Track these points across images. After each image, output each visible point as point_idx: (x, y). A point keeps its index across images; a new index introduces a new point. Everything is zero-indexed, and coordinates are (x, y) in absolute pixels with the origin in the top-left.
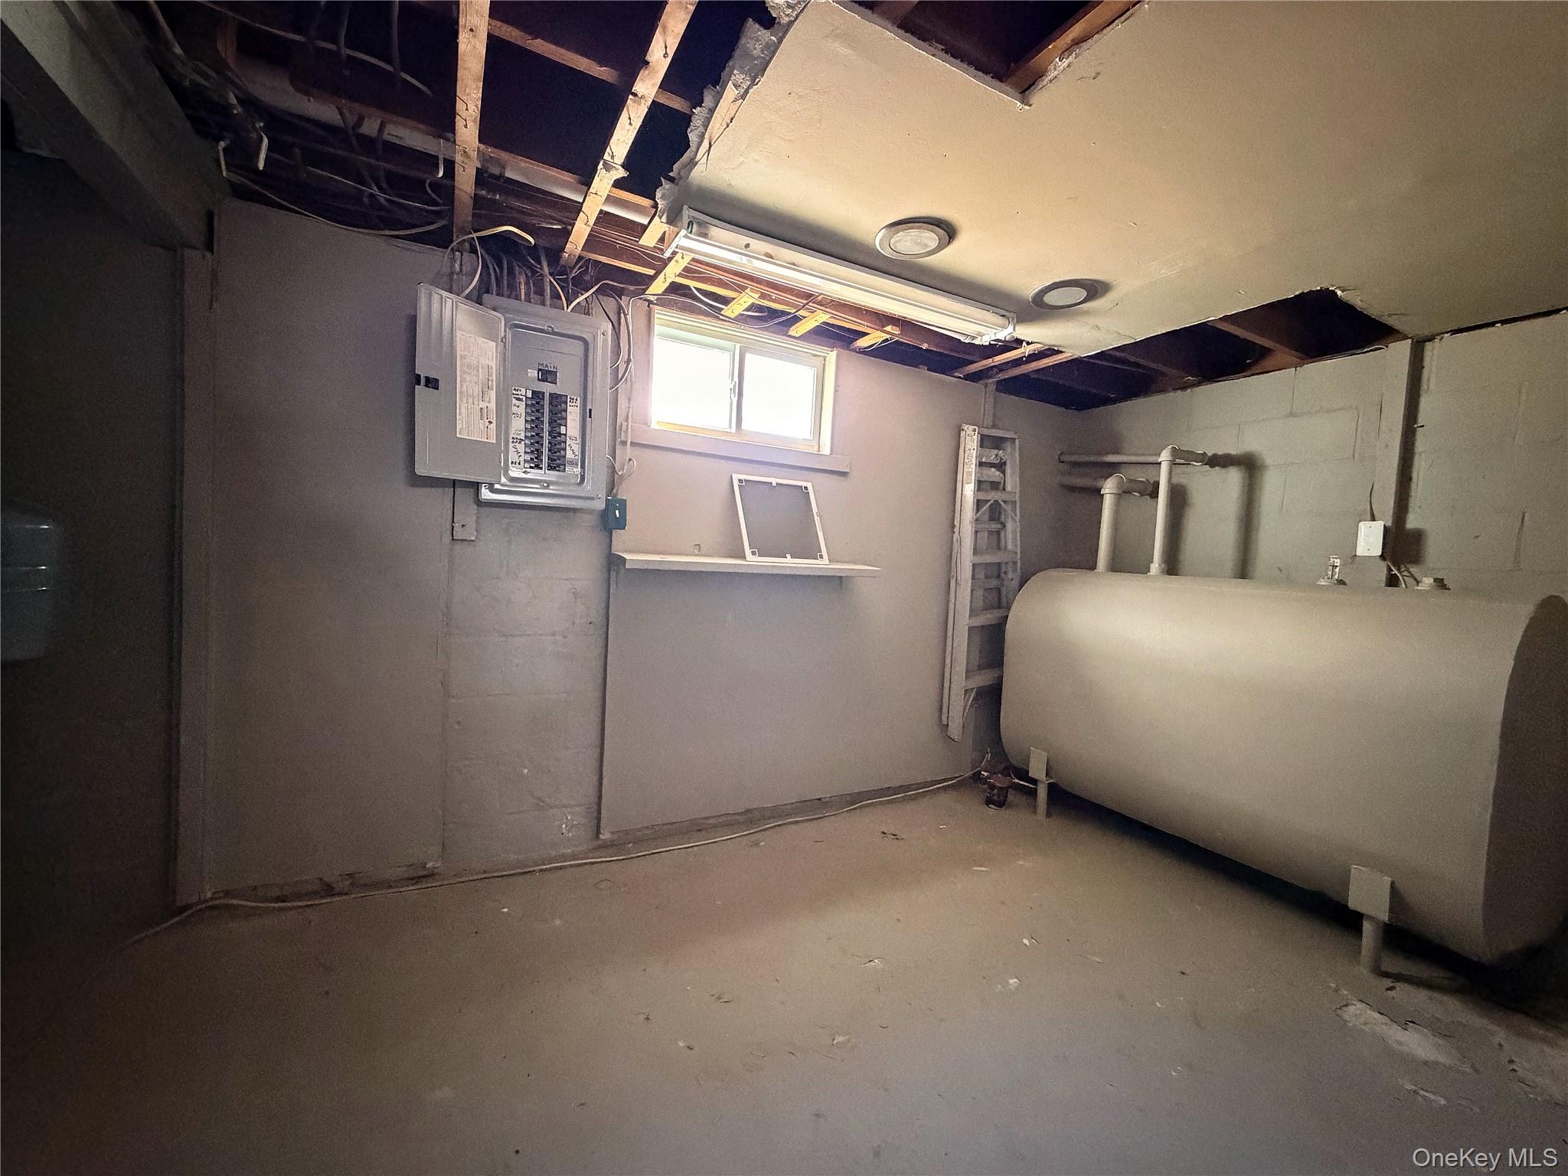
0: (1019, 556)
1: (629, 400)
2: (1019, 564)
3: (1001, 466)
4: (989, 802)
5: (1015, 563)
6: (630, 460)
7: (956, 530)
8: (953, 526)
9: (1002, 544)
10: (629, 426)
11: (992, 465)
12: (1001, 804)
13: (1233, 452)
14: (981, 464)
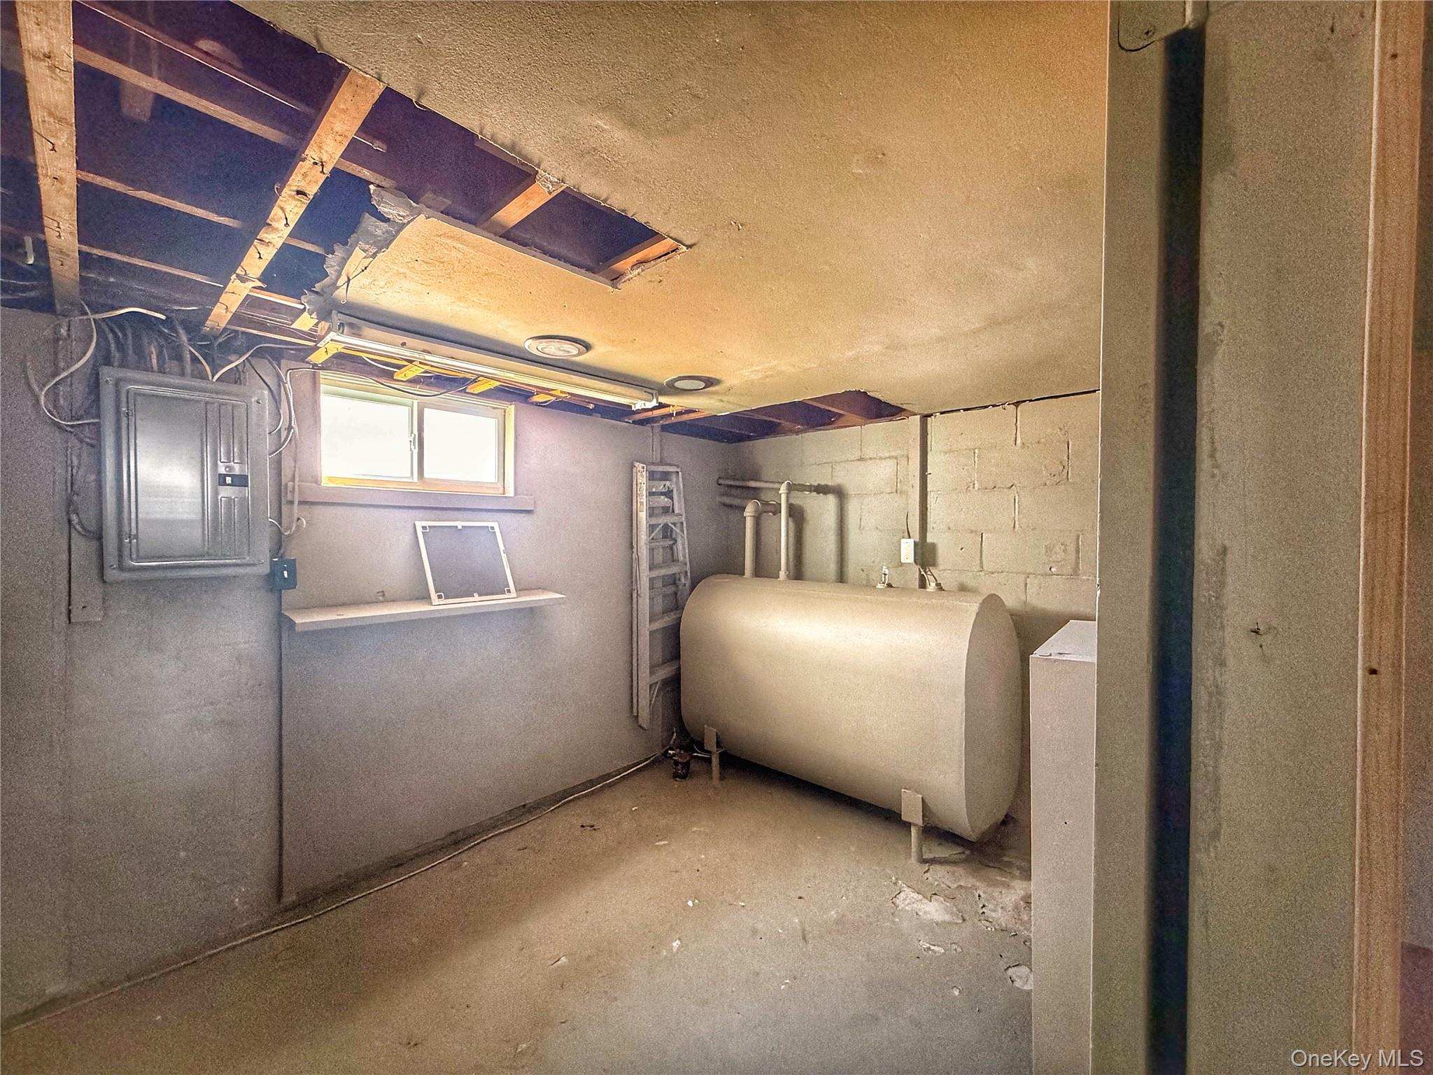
0: (688, 565)
1: (295, 461)
2: (689, 574)
3: (668, 494)
4: (675, 776)
5: (686, 572)
6: (298, 519)
7: (635, 550)
8: (632, 547)
9: (675, 557)
10: (296, 487)
11: (662, 494)
12: (684, 777)
13: (830, 483)
14: (651, 494)
